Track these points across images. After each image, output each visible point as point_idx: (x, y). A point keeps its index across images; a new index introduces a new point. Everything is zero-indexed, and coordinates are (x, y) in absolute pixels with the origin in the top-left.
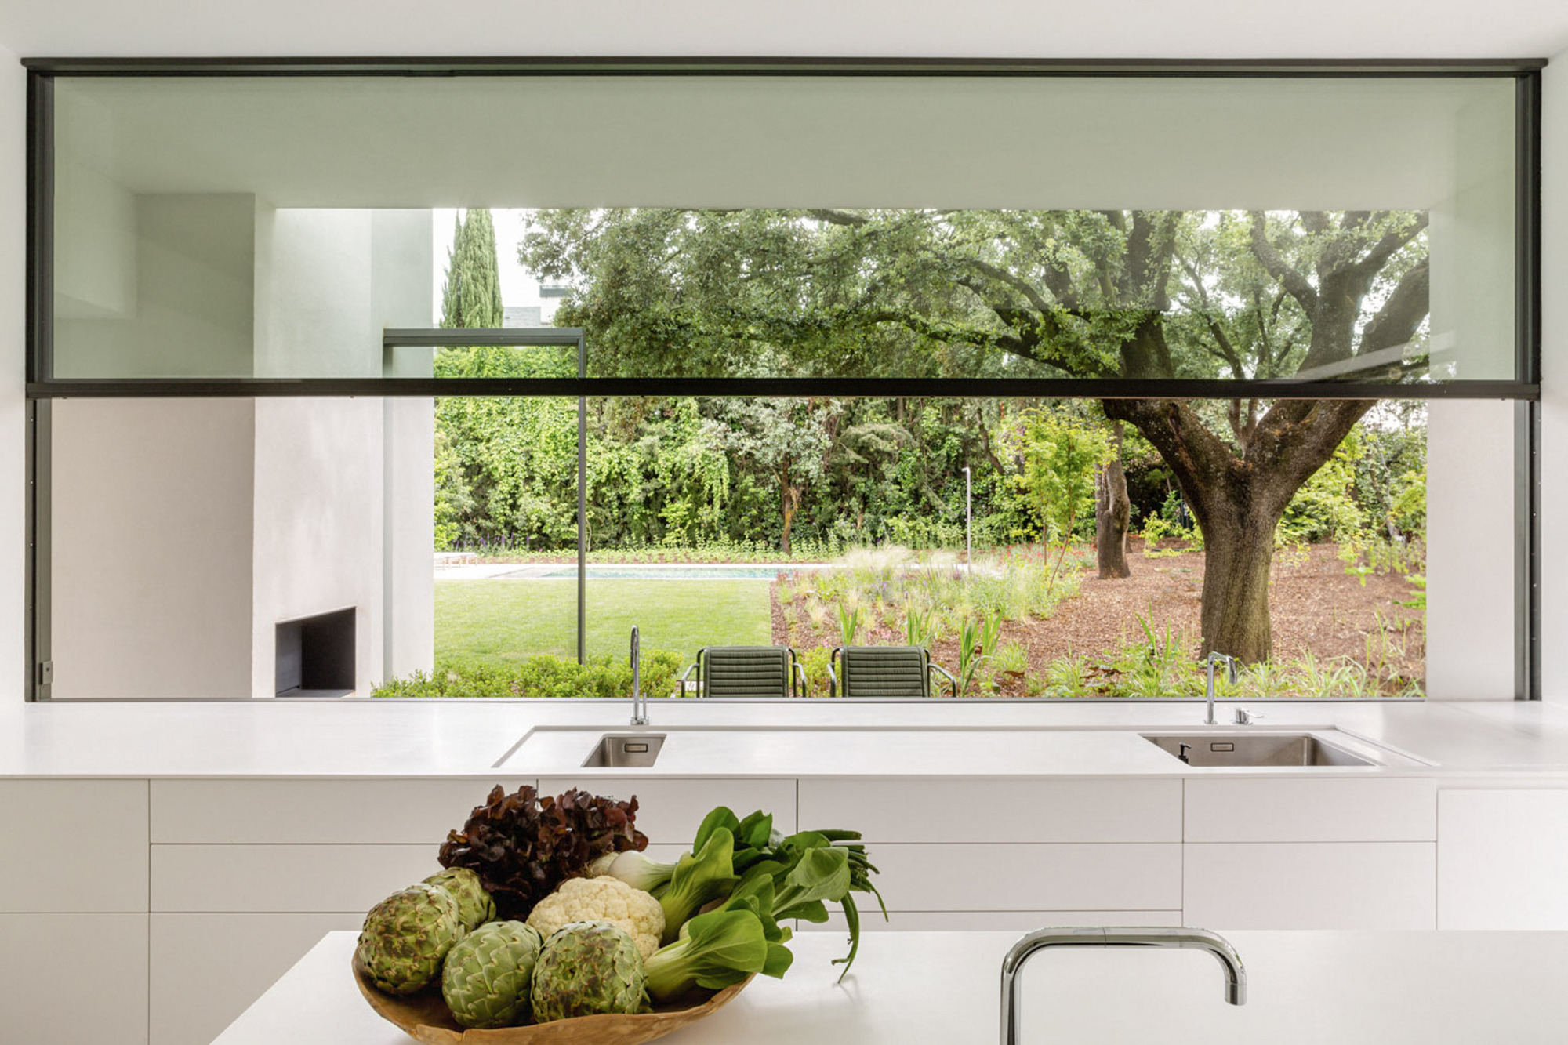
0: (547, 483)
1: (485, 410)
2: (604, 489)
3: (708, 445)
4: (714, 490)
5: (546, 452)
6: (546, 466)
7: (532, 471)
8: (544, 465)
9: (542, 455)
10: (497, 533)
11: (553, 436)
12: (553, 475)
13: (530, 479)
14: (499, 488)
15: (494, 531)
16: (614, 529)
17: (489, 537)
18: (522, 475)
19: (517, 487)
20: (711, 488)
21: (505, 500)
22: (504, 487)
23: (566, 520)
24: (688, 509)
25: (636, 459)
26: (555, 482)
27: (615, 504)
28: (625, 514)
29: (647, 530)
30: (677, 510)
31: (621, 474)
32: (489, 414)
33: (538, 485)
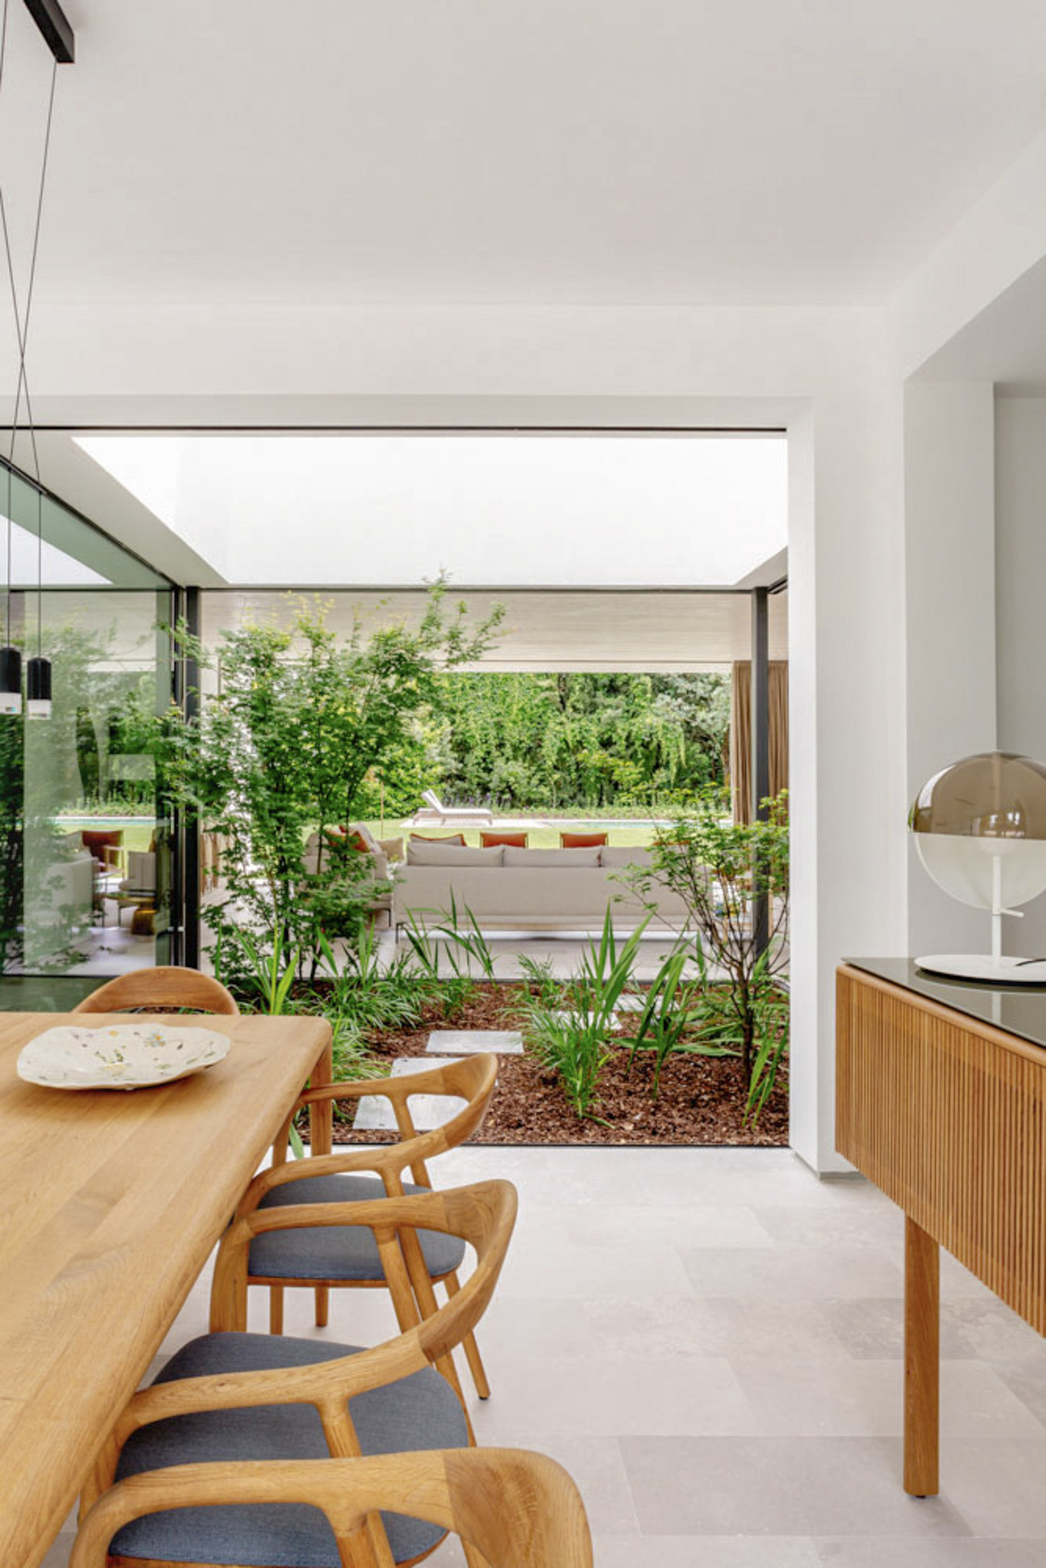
0: (515, 749)
1: (460, 685)
2: (565, 755)
3: (666, 717)
4: (672, 756)
5: (515, 722)
6: (515, 734)
7: (502, 739)
8: (513, 733)
9: (511, 725)
10: (470, 793)
11: (522, 709)
12: (521, 742)
13: (501, 746)
14: (476, 753)
15: (466, 791)
16: (572, 790)
17: (463, 797)
18: (495, 742)
19: (488, 753)
20: (668, 755)
21: (479, 764)
22: (479, 753)
23: (535, 781)
24: (640, 773)
25: (595, 729)
26: (521, 749)
27: (573, 768)
28: (580, 777)
29: (601, 792)
30: (631, 774)
31: (580, 742)
32: (463, 689)
33: (508, 751)
